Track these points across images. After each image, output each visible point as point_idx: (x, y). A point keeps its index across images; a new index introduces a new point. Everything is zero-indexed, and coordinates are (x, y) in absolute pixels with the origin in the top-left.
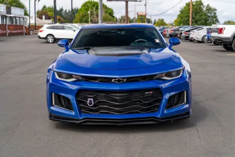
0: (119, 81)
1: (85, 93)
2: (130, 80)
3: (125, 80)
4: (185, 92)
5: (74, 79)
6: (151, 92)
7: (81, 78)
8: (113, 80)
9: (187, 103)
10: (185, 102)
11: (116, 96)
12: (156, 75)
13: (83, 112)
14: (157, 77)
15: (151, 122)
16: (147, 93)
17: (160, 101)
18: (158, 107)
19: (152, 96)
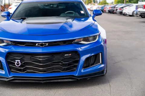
0: (42, 45)
1: (13, 55)
2: (51, 44)
3: (47, 44)
4: (100, 54)
5: (5, 44)
6: (70, 55)
7: (10, 43)
8: (37, 44)
10: (101, 62)
11: (40, 58)
12: (74, 40)
13: (12, 71)
14: (76, 41)
16: (66, 55)
17: (78, 62)
18: (76, 67)
19: (71, 58)
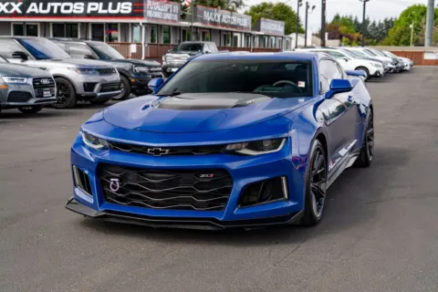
0: (157, 152)
1: (110, 169)
2: (175, 152)
3: (167, 151)
4: (284, 179)
5: (100, 146)
6: (212, 175)
7: (108, 144)
8: (149, 150)
9: (290, 198)
10: (286, 197)
12: (226, 145)
14: (228, 148)
15: (209, 228)
16: (203, 176)
19: (213, 182)
